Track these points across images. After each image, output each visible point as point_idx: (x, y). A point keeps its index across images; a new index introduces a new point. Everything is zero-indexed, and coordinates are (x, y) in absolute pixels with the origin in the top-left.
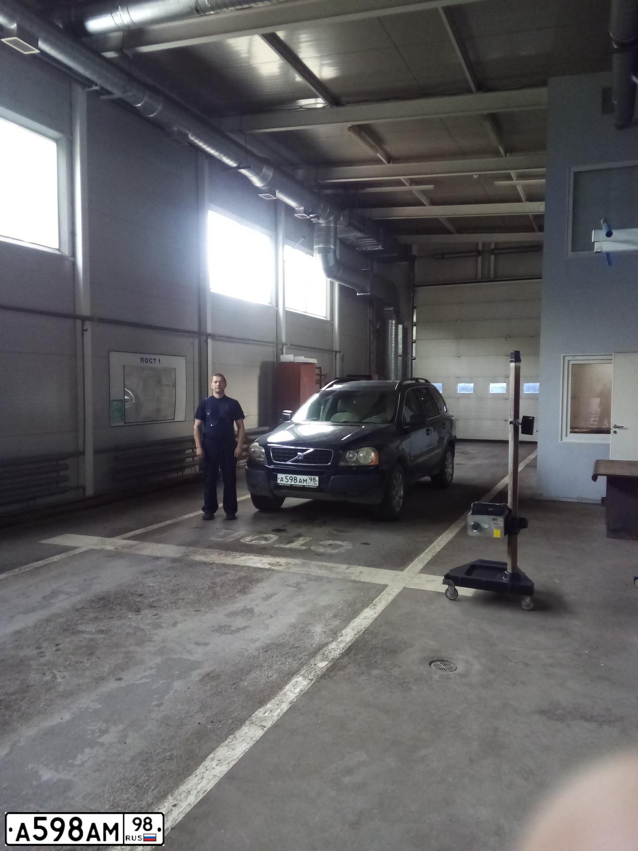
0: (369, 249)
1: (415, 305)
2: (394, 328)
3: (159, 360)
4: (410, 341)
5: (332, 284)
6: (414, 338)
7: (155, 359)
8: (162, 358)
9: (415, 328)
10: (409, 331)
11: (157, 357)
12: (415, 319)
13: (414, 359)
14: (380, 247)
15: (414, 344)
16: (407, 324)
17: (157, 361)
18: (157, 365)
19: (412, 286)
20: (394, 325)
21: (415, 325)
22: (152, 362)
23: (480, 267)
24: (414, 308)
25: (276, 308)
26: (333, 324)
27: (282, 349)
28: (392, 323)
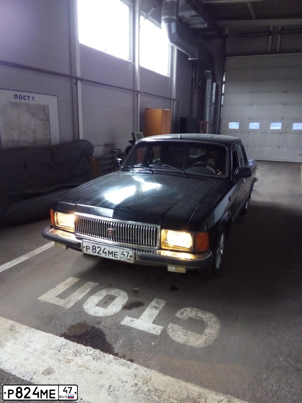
0: (198, 26)
1: (225, 69)
2: (210, 84)
3: (33, 98)
4: (220, 94)
5: (173, 48)
6: (223, 92)
7: (29, 97)
8: (36, 96)
9: (224, 85)
10: (220, 87)
11: (31, 95)
12: (224, 80)
13: (222, 106)
14: (206, 25)
15: (223, 97)
16: (219, 82)
17: (31, 98)
18: (31, 102)
19: (224, 56)
20: (210, 83)
21: (224, 83)
22: (25, 99)
23: (270, 43)
24: (224, 71)
25: (133, 64)
26: (172, 80)
27: (137, 95)
28: (209, 81)
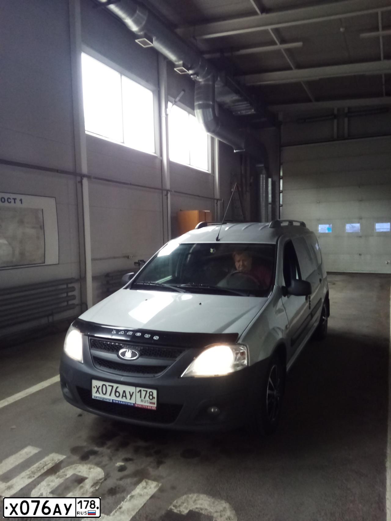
0: (244, 112)
1: (281, 162)
2: (264, 181)
3: (21, 200)
4: (277, 192)
5: (213, 140)
6: (281, 189)
7: (15, 199)
8: (25, 198)
9: (281, 181)
10: (277, 183)
11: (18, 197)
12: (281, 174)
13: (282, 206)
14: (253, 111)
15: (281, 195)
16: (275, 178)
17: (17, 201)
18: (18, 205)
19: (280, 146)
20: (264, 178)
21: (281, 179)
22: (10, 202)
23: (335, 128)
24: (281, 164)
25: (160, 158)
26: (214, 177)
27: (167, 195)
28: (262, 177)
